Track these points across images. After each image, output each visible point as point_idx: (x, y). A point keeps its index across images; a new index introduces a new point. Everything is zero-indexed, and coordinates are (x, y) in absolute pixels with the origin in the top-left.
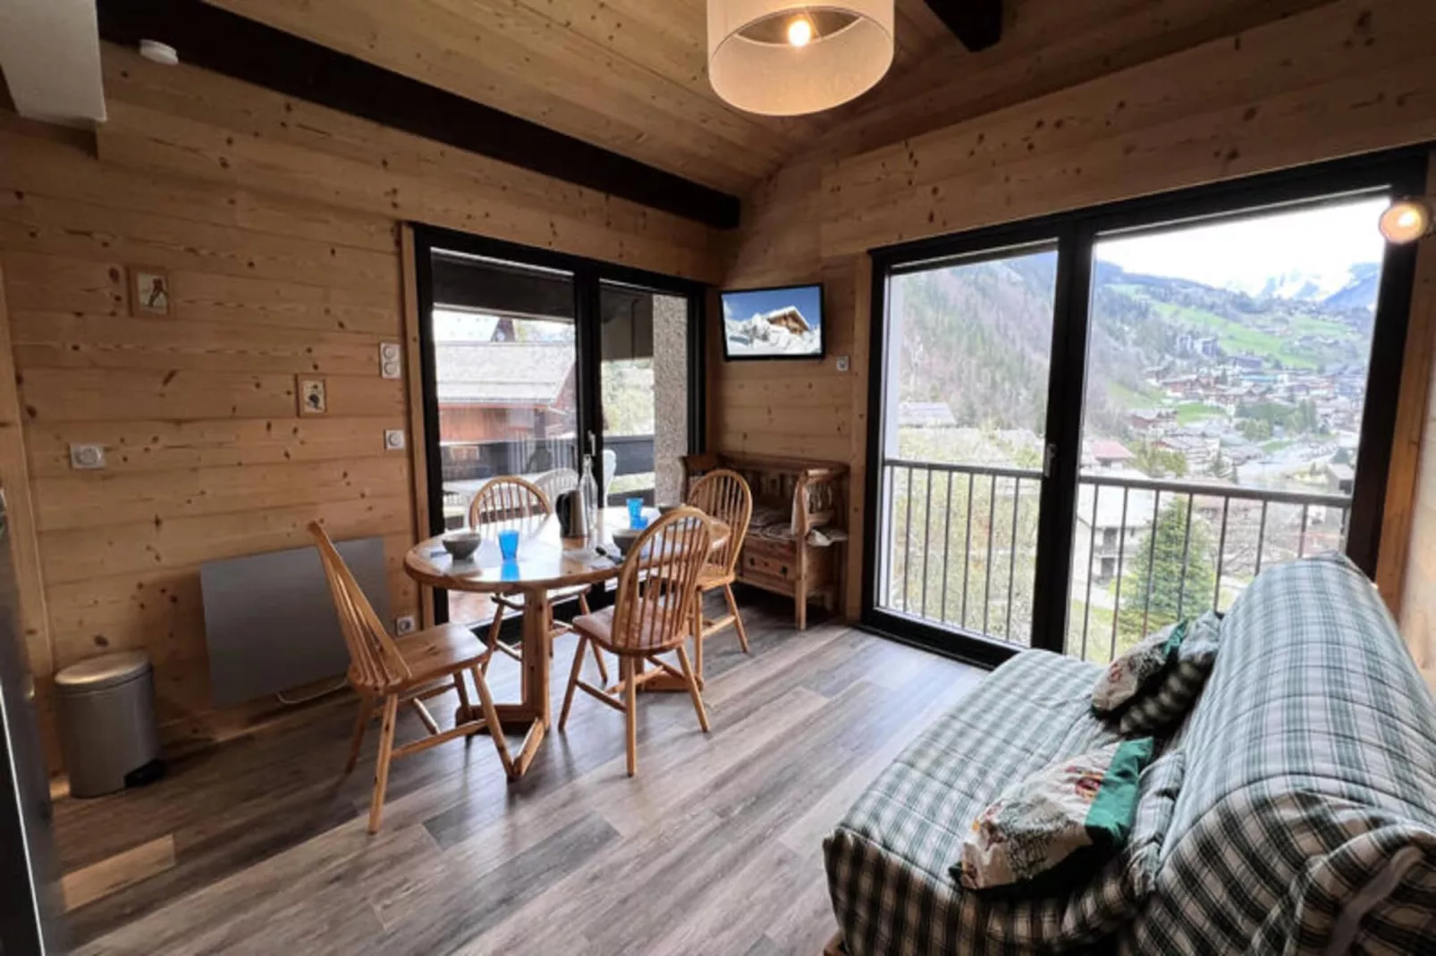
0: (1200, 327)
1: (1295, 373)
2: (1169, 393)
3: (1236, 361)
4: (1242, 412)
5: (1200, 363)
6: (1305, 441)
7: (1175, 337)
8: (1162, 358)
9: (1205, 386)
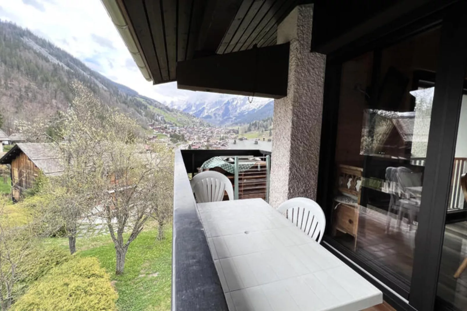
0: (159, 113)
1: (179, 127)
2: (155, 131)
3: (169, 123)
4: (171, 136)
5: (161, 123)
6: (183, 143)
7: (154, 115)
8: (152, 121)
9: (163, 129)
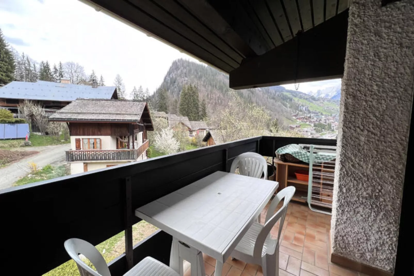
0: (304, 104)
1: (326, 116)
2: (298, 120)
3: (313, 113)
4: (315, 126)
5: (305, 113)
6: (329, 133)
7: (299, 106)
8: (296, 111)
9: (306, 119)
